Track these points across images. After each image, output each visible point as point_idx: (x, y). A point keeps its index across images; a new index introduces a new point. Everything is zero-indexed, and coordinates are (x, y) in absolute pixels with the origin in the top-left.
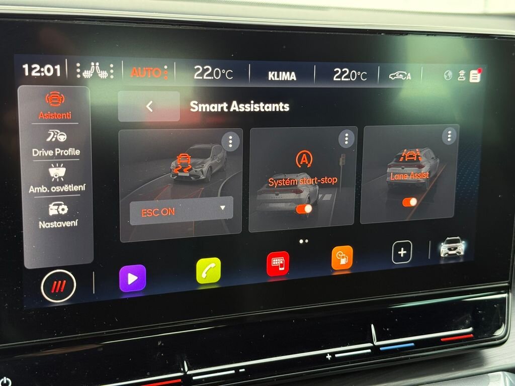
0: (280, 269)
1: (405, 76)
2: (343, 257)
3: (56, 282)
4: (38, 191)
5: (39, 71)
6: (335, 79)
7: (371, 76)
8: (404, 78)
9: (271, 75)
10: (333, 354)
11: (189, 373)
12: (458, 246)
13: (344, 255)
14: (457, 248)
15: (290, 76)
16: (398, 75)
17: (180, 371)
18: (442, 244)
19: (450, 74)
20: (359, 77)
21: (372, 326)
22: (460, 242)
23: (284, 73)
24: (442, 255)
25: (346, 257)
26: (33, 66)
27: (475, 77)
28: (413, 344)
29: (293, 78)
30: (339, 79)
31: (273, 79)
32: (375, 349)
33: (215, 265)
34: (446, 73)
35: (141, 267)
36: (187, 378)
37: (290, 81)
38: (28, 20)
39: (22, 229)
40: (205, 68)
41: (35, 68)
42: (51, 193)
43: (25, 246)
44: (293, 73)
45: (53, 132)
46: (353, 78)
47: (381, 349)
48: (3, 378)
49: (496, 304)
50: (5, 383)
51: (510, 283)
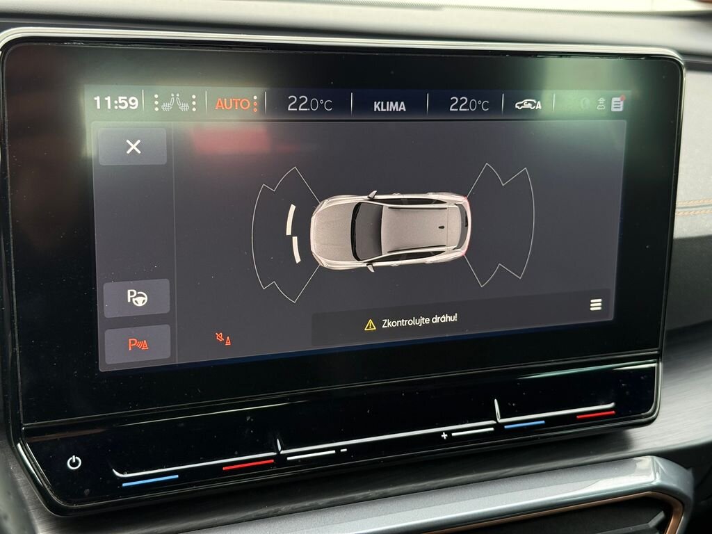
1: (534, 104)
6: (451, 109)
7: (494, 105)
8: (533, 106)
9: (377, 106)
10: (449, 432)
11: (282, 452)
15: (399, 106)
16: (526, 104)
17: (272, 451)
19: (588, 101)
20: (479, 106)
21: (496, 401)
23: (392, 103)
26: (106, 98)
27: (618, 105)
28: (543, 422)
30: (457, 110)
31: (379, 110)
32: (499, 427)
34: (582, 100)
36: (281, 460)
37: (398, 112)
40: (300, 98)
44: (402, 103)
46: (473, 107)
47: (506, 427)
48: (71, 456)
49: (643, 376)
50: (74, 462)
51: (660, 351)
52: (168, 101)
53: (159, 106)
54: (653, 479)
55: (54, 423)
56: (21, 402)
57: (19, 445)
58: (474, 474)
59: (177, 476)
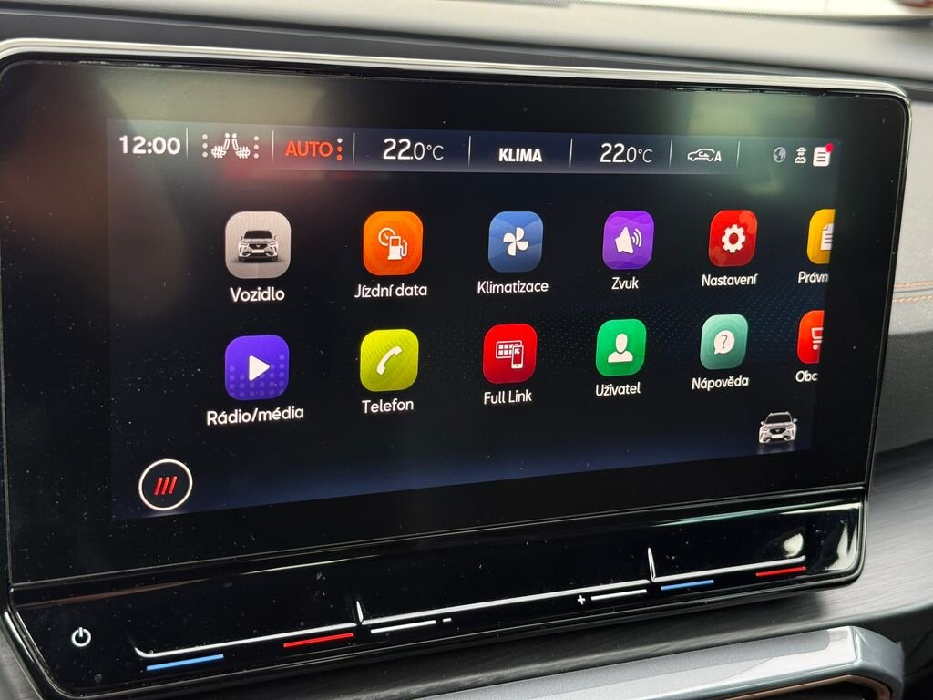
1: (712, 155)
3: (161, 479)
5: (145, 147)
7: (659, 155)
8: (710, 158)
9: (504, 155)
10: (585, 595)
11: (365, 623)
12: (786, 426)
14: (785, 430)
15: (533, 154)
16: (702, 154)
17: (351, 621)
18: (762, 423)
19: (783, 153)
20: (639, 156)
21: (649, 551)
22: (789, 421)
23: (523, 150)
24: (761, 441)
26: (136, 139)
27: (822, 157)
28: (712, 581)
30: (609, 161)
31: (506, 160)
32: (653, 588)
34: (776, 151)
36: (362, 632)
37: (532, 163)
40: (401, 141)
41: (139, 142)
44: (537, 151)
46: (631, 158)
47: (663, 588)
48: (77, 628)
49: (842, 519)
50: (81, 637)
51: (866, 486)
52: (221, 143)
53: (209, 150)
54: (852, 659)
55: (54, 582)
56: (9, 554)
57: (6, 615)
58: (618, 650)
59: (221, 656)
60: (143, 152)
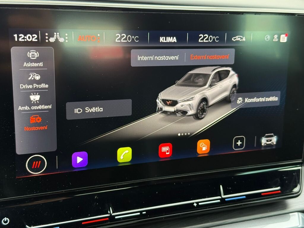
0: (167, 153)
1: (241, 38)
2: (204, 146)
4: (24, 109)
5: (24, 38)
6: (200, 41)
7: (221, 39)
8: (241, 39)
9: (162, 39)
10: (197, 203)
11: (113, 214)
12: (272, 139)
13: (205, 145)
15: (173, 39)
16: (238, 38)
17: (108, 214)
18: (263, 138)
19: (269, 37)
20: (214, 39)
21: (221, 186)
22: (273, 137)
23: (169, 38)
24: (263, 144)
25: (206, 146)
26: (20, 35)
27: (284, 39)
28: (245, 197)
29: (174, 41)
30: (202, 41)
31: (163, 41)
32: (223, 200)
33: (128, 151)
34: (266, 36)
35: (85, 153)
36: (112, 218)
38: (16, 8)
39: (14, 132)
40: (122, 35)
42: (31, 110)
43: (16, 141)
44: (175, 38)
45: (32, 74)
46: (211, 40)
47: (226, 200)
48: (4, 218)
49: (295, 173)
50: (6, 221)
51: (303, 161)
52: (53, 37)
53: (48, 39)
54: (298, 225)
58: (210, 222)
59: (58, 227)
60: (23, 40)
